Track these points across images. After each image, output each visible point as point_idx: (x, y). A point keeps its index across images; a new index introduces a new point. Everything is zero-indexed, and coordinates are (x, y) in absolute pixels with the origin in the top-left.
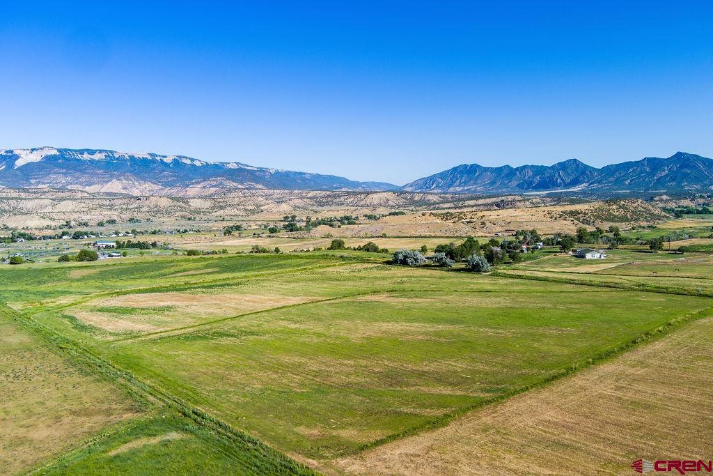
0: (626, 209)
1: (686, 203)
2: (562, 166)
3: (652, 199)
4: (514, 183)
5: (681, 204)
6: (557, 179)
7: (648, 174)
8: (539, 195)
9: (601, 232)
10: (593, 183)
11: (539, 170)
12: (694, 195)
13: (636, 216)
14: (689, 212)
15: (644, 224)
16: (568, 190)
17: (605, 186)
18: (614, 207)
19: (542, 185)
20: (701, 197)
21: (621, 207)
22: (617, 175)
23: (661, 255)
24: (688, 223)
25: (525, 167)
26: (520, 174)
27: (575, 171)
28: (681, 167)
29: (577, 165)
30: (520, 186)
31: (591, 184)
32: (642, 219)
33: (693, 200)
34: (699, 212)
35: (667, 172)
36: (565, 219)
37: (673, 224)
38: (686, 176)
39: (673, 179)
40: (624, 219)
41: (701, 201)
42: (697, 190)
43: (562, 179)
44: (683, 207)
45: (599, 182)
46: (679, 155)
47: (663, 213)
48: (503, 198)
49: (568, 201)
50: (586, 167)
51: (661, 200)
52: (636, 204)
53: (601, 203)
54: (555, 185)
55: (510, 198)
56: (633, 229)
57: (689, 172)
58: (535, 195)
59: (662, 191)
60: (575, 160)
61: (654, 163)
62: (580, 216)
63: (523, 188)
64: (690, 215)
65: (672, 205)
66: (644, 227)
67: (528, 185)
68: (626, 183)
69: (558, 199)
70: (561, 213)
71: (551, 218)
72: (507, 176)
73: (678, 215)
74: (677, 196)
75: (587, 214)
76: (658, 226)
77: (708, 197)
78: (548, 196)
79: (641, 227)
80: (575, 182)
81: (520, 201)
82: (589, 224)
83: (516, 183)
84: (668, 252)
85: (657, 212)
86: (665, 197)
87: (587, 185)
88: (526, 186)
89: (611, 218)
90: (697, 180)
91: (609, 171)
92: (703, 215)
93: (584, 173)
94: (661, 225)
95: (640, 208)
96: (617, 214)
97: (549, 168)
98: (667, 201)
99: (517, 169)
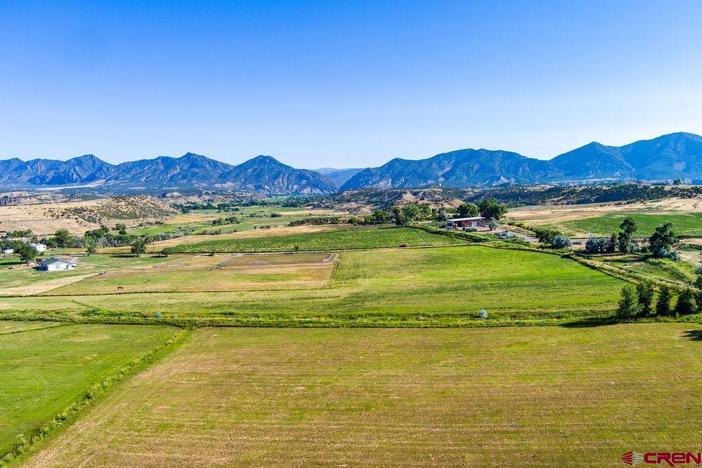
0: (135, 205)
1: (194, 199)
2: (78, 161)
3: (164, 196)
4: (25, 178)
5: (190, 200)
6: (73, 174)
7: (162, 172)
8: (51, 191)
9: (107, 230)
10: (110, 179)
11: (54, 165)
12: (201, 193)
13: (145, 212)
14: (195, 208)
15: (153, 220)
16: (84, 186)
17: (121, 183)
18: (123, 203)
19: (57, 181)
20: (207, 194)
21: (129, 204)
22: (133, 172)
23: (143, 259)
24: (193, 218)
25: (37, 161)
26: (32, 168)
27: (92, 167)
28: (191, 167)
29: (94, 162)
30: (32, 181)
31: (108, 180)
32: (150, 215)
33: (200, 196)
34: (204, 208)
35: (179, 170)
36: (68, 217)
37: (180, 220)
38: (194, 175)
39: (185, 177)
40: (133, 216)
41: (207, 197)
42: (204, 188)
43: (78, 175)
44: (191, 203)
45: (116, 179)
46: (189, 155)
47: (172, 209)
48: (7, 194)
49: (80, 197)
50: (103, 163)
51: (172, 197)
52: (146, 200)
53: (110, 200)
54: (71, 181)
55: (15, 194)
56: (141, 225)
57: (198, 171)
58: (46, 191)
59: (174, 188)
60: (92, 156)
61: (168, 162)
62: (85, 213)
63: (36, 183)
64: (197, 211)
65: (182, 201)
66: (151, 224)
67: (43, 180)
68: (143, 180)
69: (71, 196)
70: (63, 211)
71: (53, 216)
72: (16, 169)
73: (185, 210)
74: (187, 192)
75: (93, 211)
76: (165, 222)
77: (213, 193)
78: (62, 192)
79: (148, 223)
80: (92, 178)
81: (25, 197)
82: (95, 222)
83: (28, 178)
84: (151, 255)
85: (166, 208)
86: (176, 194)
87: (104, 181)
88: (38, 181)
89: (119, 215)
90: (204, 178)
91: (126, 168)
92: (207, 211)
93: (100, 169)
94: (169, 221)
95: (149, 205)
96: (126, 210)
97: (65, 163)
98: (178, 197)
99: (28, 163)
